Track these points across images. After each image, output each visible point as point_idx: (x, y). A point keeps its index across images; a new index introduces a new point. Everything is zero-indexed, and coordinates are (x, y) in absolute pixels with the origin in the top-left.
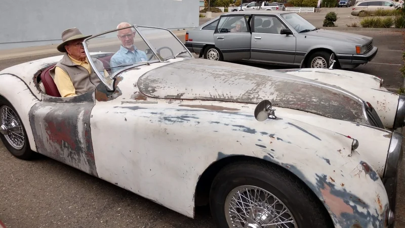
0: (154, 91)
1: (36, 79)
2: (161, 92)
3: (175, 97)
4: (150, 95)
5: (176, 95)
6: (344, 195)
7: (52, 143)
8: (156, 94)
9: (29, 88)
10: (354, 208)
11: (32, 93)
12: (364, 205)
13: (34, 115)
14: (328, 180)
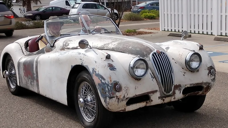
0: (68, 45)
1: (26, 44)
2: (71, 46)
3: (75, 48)
4: (66, 47)
5: (76, 47)
6: (98, 75)
7: (25, 78)
8: (69, 47)
9: (22, 49)
10: (101, 80)
11: (23, 52)
12: (104, 79)
13: (20, 63)
14: (95, 70)
